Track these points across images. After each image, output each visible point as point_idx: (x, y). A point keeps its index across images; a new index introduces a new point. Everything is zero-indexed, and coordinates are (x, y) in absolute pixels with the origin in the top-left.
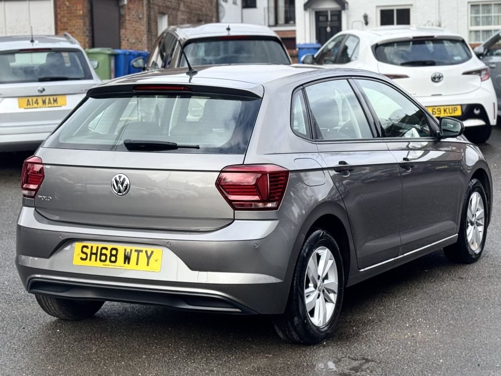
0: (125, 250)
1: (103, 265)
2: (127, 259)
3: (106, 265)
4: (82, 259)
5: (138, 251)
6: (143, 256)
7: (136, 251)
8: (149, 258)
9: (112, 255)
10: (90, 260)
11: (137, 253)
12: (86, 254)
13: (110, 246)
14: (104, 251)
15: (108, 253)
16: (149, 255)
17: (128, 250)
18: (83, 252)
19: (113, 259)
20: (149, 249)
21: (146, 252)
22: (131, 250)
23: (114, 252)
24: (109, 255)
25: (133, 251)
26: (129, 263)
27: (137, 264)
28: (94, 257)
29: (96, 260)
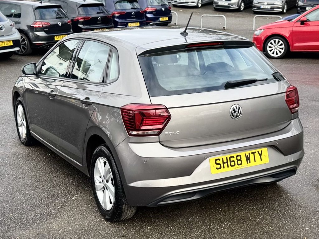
0: (246, 154)
1: (234, 168)
2: (248, 159)
3: (236, 168)
4: (217, 169)
5: (254, 153)
6: (257, 155)
7: (252, 153)
8: (260, 155)
9: (238, 160)
10: (224, 167)
11: (253, 154)
12: (220, 164)
13: (235, 155)
14: (232, 159)
15: (235, 159)
16: (260, 154)
17: (247, 154)
18: (217, 164)
19: (239, 162)
20: (260, 150)
21: (258, 152)
22: (249, 154)
23: (239, 158)
24: (236, 161)
25: (251, 154)
26: (250, 162)
27: (255, 161)
28: (226, 165)
29: (228, 167)
